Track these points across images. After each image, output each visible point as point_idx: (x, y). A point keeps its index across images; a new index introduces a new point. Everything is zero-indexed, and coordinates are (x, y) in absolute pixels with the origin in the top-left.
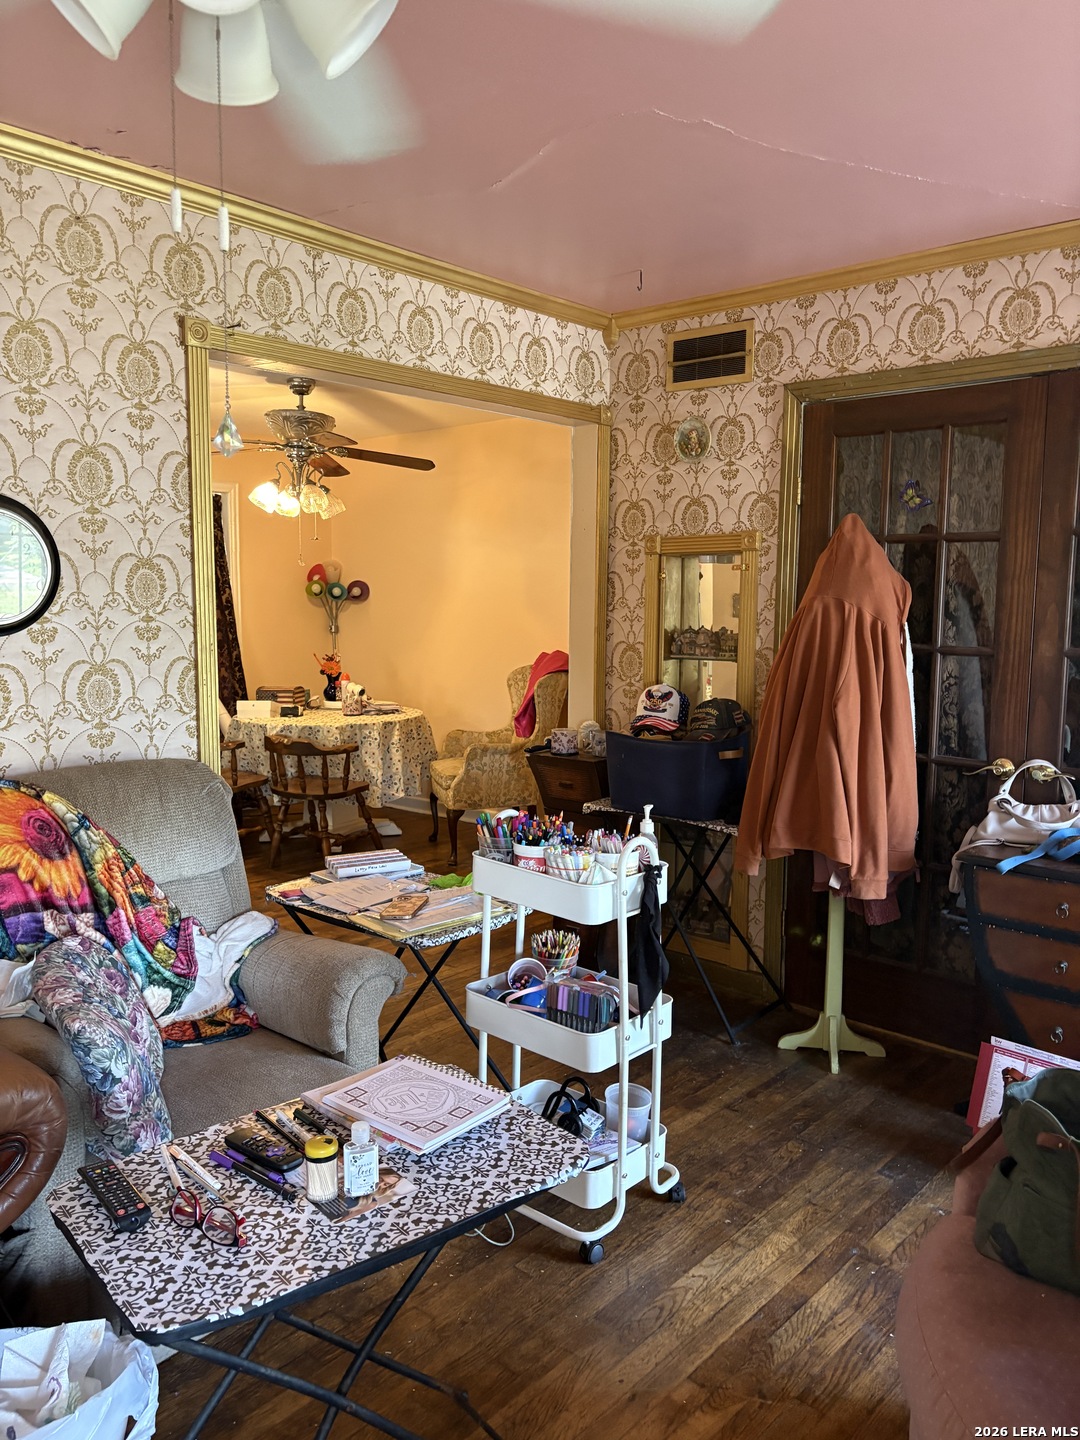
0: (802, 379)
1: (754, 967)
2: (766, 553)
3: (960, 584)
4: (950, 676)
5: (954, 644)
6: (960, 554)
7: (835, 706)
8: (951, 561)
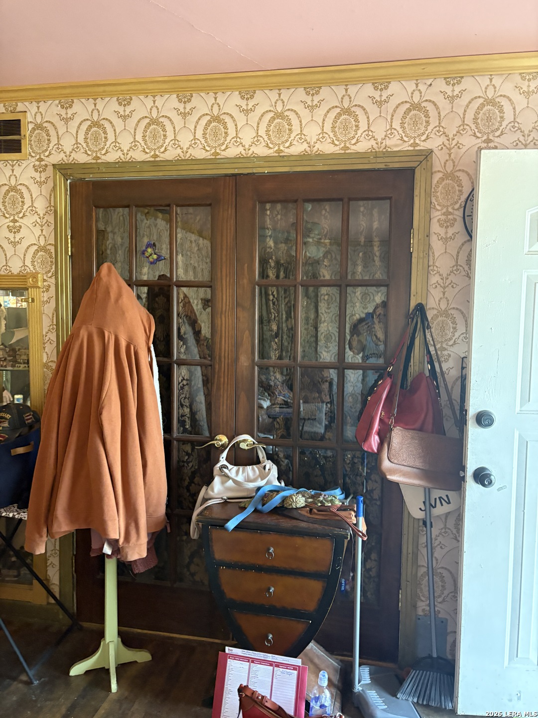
0: (67, 162)
1: (52, 601)
2: (47, 290)
3: (187, 316)
4: (184, 379)
5: (185, 357)
6: (185, 296)
7: (101, 414)
8: (180, 301)
